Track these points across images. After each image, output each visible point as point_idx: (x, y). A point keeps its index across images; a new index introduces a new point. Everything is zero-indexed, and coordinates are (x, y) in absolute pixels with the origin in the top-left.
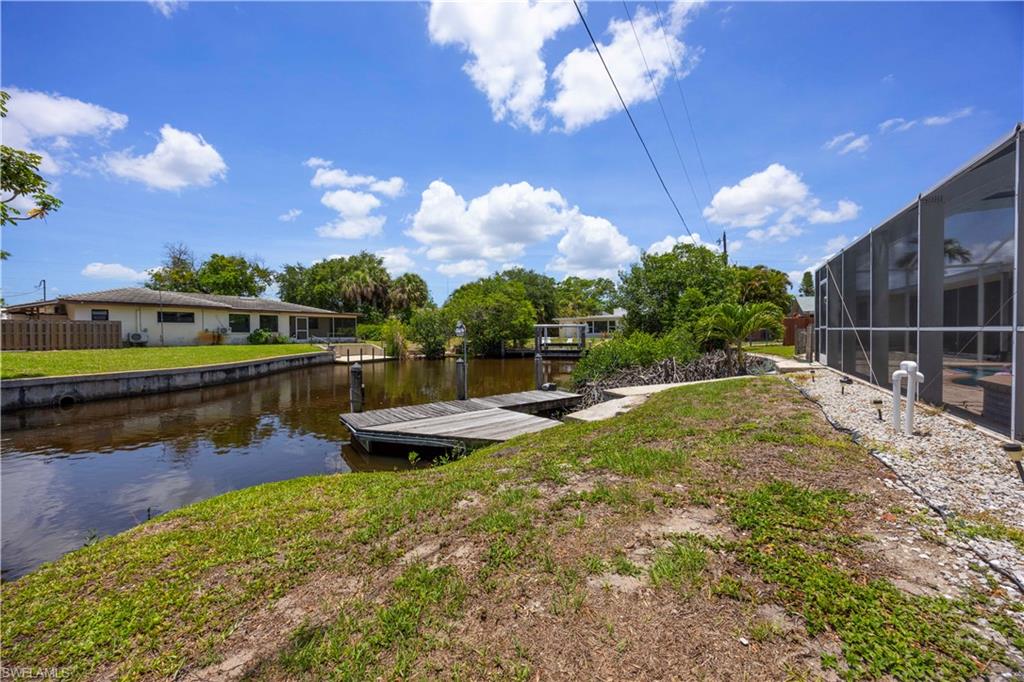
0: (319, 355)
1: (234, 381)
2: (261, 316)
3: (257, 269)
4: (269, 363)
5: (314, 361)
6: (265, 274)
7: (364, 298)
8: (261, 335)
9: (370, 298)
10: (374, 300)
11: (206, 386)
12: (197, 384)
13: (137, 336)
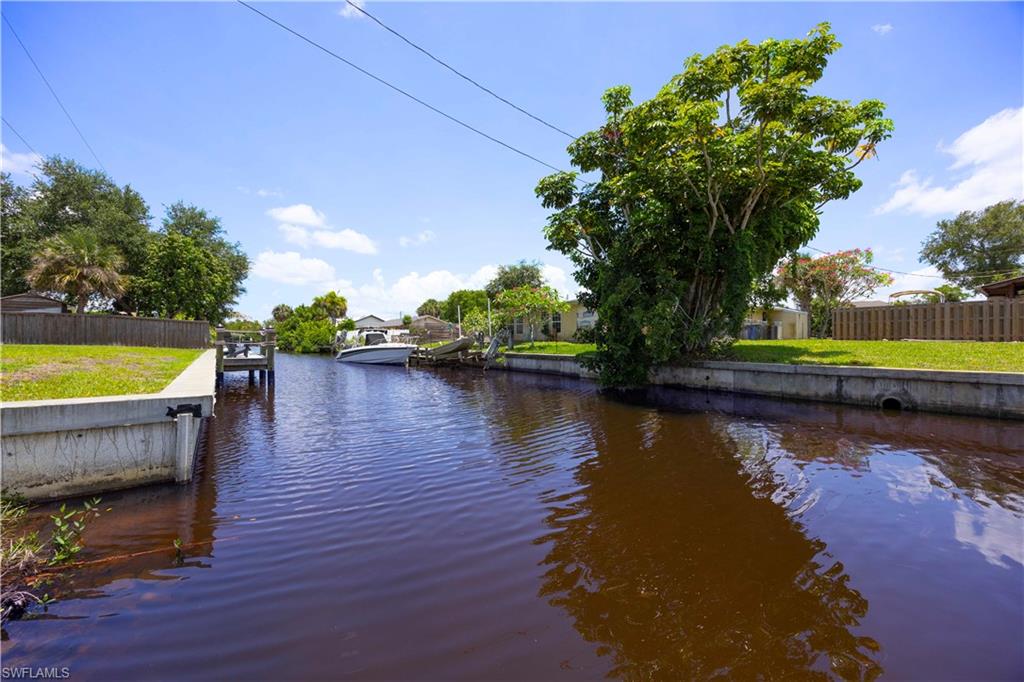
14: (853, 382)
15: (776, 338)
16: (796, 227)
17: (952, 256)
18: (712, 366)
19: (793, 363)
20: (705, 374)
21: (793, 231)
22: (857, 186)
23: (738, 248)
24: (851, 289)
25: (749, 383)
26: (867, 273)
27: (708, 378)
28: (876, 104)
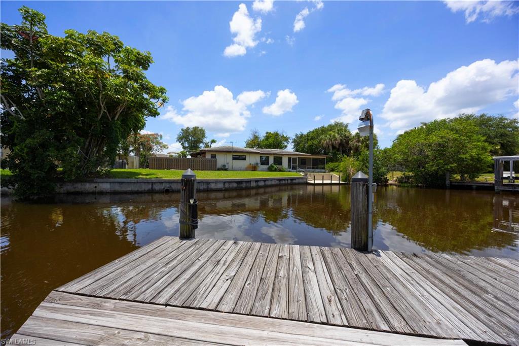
0: (298, 178)
1: (242, 189)
2: (274, 157)
3: (283, 136)
4: (265, 180)
5: (294, 181)
6: (286, 139)
7: (334, 147)
8: (273, 167)
9: (338, 147)
10: (341, 148)
11: (226, 190)
12: (222, 188)
13: (224, 166)
14: (156, 184)
15: (125, 168)
16: (137, 124)
17: (185, 141)
18: (99, 181)
19: (136, 178)
20: (94, 185)
21: (137, 126)
22: (158, 114)
23: (113, 128)
24: (155, 149)
25: (117, 188)
26: (161, 143)
27: (96, 187)
28: (164, 89)
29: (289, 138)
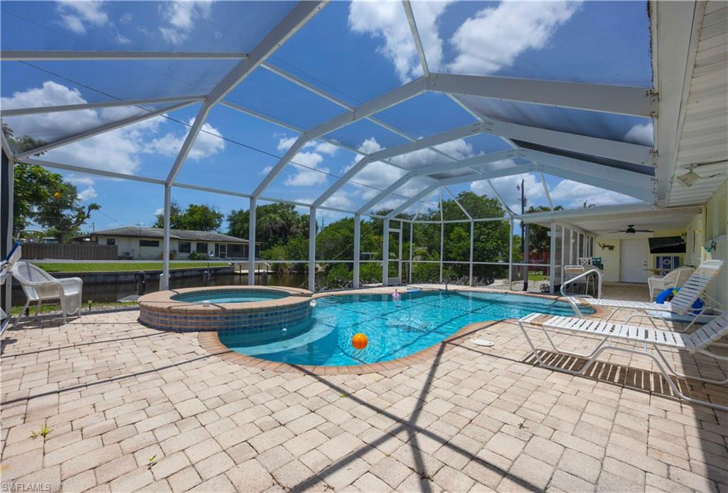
0: (224, 268)
2: (198, 243)
3: (214, 212)
4: (183, 271)
5: (219, 271)
7: (275, 232)
8: (196, 254)
9: (278, 232)
13: (128, 254)
29: (222, 216)
